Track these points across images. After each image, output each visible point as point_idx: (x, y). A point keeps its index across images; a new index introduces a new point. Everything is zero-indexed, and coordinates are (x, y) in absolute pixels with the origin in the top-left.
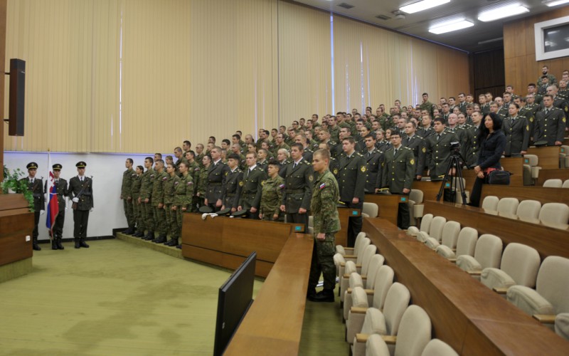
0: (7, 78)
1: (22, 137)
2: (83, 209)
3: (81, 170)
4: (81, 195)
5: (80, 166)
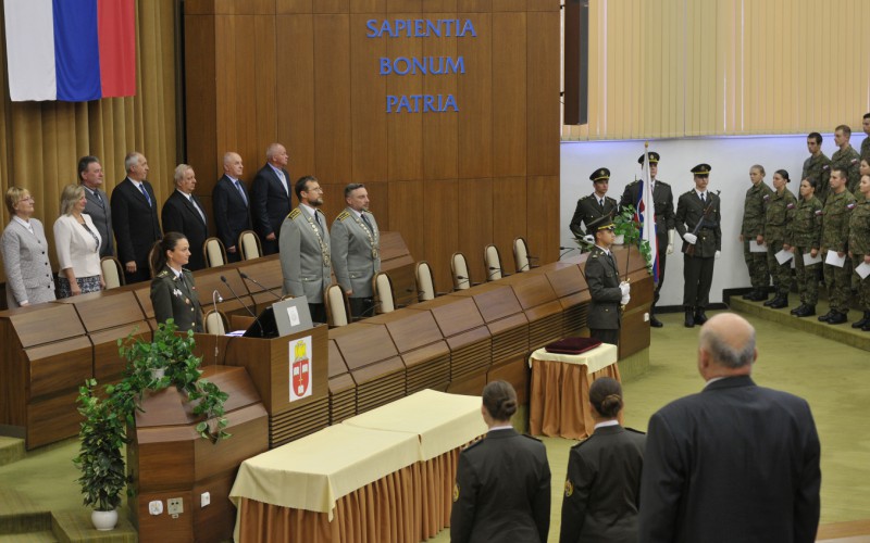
0: (562, 12)
1: (587, 125)
2: (705, 255)
3: (701, 181)
4: (703, 227)
5: (701, 172)
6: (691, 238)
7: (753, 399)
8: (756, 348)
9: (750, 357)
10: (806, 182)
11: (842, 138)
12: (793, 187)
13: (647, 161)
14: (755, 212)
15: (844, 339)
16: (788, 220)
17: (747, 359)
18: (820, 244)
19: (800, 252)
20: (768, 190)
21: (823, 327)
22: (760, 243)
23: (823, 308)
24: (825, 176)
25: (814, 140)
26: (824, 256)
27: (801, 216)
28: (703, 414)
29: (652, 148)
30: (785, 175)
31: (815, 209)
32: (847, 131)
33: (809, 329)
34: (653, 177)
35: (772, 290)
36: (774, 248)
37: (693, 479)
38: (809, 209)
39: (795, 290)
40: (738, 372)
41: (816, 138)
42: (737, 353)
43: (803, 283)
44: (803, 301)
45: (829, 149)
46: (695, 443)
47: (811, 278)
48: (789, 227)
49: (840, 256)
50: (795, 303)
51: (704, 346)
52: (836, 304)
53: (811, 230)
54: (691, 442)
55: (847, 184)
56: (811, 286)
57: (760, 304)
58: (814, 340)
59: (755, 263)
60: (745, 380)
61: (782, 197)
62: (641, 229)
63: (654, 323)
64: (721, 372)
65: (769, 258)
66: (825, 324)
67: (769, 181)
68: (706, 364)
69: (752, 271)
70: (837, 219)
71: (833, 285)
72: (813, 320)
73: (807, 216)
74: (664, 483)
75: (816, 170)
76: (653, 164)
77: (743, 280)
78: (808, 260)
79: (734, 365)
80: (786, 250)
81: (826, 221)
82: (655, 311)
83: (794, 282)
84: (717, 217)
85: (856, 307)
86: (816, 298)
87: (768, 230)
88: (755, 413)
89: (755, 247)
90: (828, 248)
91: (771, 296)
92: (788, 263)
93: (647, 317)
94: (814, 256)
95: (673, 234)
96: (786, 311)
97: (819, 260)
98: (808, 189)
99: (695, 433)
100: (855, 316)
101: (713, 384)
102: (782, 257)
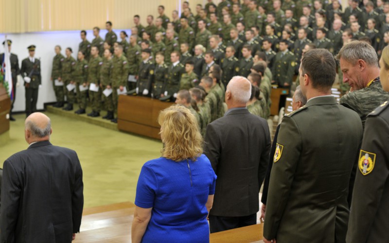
2: (34, 87)
3: (31, 53)
4: (33, 75)
5: (31, 49)
6: (28, 79)
7: (51, 151)
8: (51, 128)
9: (49, 132)
10: (81, 53)
11: (96, 33)
12: (74, 55)
13: (6, 44)
14: (57, 67)
15: (99, 124)
16: (72, 70)
17: (47, 133)
18: (87, 81)
19: (78, 85)
20: (63, 57)
21: (89, 119)
22: (60, 81)
23: (89, 110)
24: (89, 50)
25: (83, 33)
26: (89, 86)
27: (78, 68)
28: (28, 159)
29: (9, 38)
30: (70, 50)
31: (84, 65)
32: (98, 29)
33: (83, 120)
34: (9, 51)
35: (66, 102)
36: (66, 83)
37: (25, 190)
38: (82, 65)
39: (76, 102)
40: (43, 139)
41: (84, 33)
42: (42, 130)
43: (80, 99)
44: (80, 107)
45: (90, 38)
46: (25, 173)
47: (83, 97)
48: (73, 73)
49: (97, 86)
50: (76, 108)
51: (27, 128)
52: (95, 108)
53: (83, 74)
54: (23, 173)
55: (99, 54)
56: (83, 100)
57: (60, 109)
58: (85, 125)
59: (58, 91)
60: (47, 142)
61: (69, 60)
62: (4, 76)
63: (11, 119)
64: (35, 140)
65: (64, 88)
66: (90, 117)
67: (63, 53)
68: (29, 136)
69: (57, 94)
70: (94, 70)
71: (93, 99)
72: (85, 116)
73: (81, 68)
74: (12, 192)
75: (85, 47)
76: (9, 45)
77: (52, 98)
78: (82, 88)
79: (42, 136)
80: (72, 84)
81: (89, 70)
82: (11, 113)
83: (76, 99)
84: (39, 70)
85: (104, 109)
86: (86, 105)
87: (63, 75)
88: (52, 158)
89: (58, 83)
90: (91, 82)
91: (66, 105)
92: (73, 90)
93: (8, 116)
94: (85, 86)
95: (19, 77)
96: (72, 112)
97: (86, 88)
98: (81, 56)
99: (25, 168)
100: (104, 113)
101: (32, 145)
102: (70, 87)
